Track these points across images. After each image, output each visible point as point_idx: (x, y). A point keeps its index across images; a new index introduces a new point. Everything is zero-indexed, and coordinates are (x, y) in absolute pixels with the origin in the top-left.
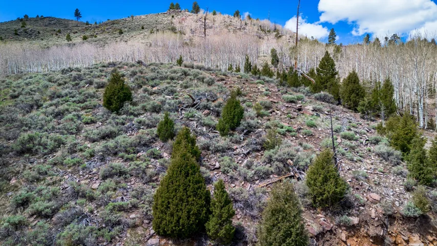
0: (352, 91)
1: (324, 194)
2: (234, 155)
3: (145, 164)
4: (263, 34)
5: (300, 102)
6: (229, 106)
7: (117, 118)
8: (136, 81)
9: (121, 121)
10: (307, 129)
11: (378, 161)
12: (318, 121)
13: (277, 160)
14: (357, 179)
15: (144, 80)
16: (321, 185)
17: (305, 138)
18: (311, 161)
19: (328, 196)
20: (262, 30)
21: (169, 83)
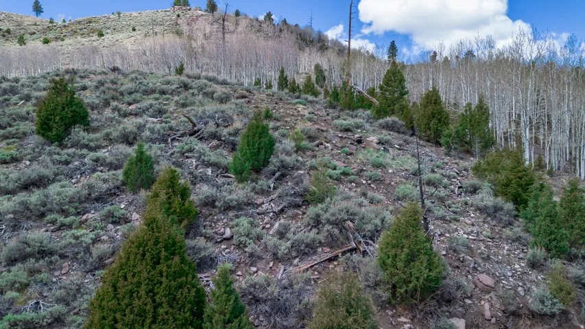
0: (432, 117)
1: (410, 282)
2: (258, 214)
3: (92, 235)
4: (303, 44)
5: (359, 130)
6: (251, 134)
7: (58, 154)
8: (102, 96)
9: (63, 159)
10: (370, 172)
11: (481, 220)
12: (387, 159)
13: (328, 221)
14: (454, 251)
15: (114, 93)
16: (405, 267)
17: (370, 184)
18: (382, 223)
19: (416, 286)
20: (302, 39)
21: (157, 99)
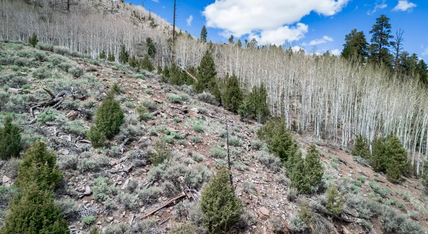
0: (233, 94)
2: (112, 173)
4: (137, 20)
5: (185, 102)
10: (194, 136)
11: (262, 169)
12: (204, 125)
13: (166, 177)
14: (247, 192)
17: (194, 145)
18: (203, 177)
20: (136, 16)
